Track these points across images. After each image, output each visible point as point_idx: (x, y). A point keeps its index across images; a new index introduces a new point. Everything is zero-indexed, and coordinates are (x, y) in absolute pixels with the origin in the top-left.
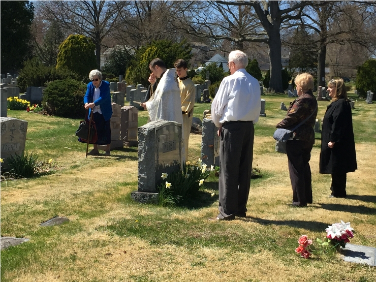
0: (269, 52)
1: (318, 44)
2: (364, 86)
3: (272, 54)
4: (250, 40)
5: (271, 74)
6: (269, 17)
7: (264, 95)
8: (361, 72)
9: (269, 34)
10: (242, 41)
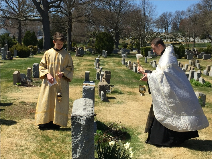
0: (42, 27)
1: (67, 23)
2: (100, 47)
3: (44, 29)
4: (30, 20)
5: (44, 40)
6: (41, 6)
7: (41, 53)
8: (98, 39)
9: (42, 16)
10: (25, 20)
